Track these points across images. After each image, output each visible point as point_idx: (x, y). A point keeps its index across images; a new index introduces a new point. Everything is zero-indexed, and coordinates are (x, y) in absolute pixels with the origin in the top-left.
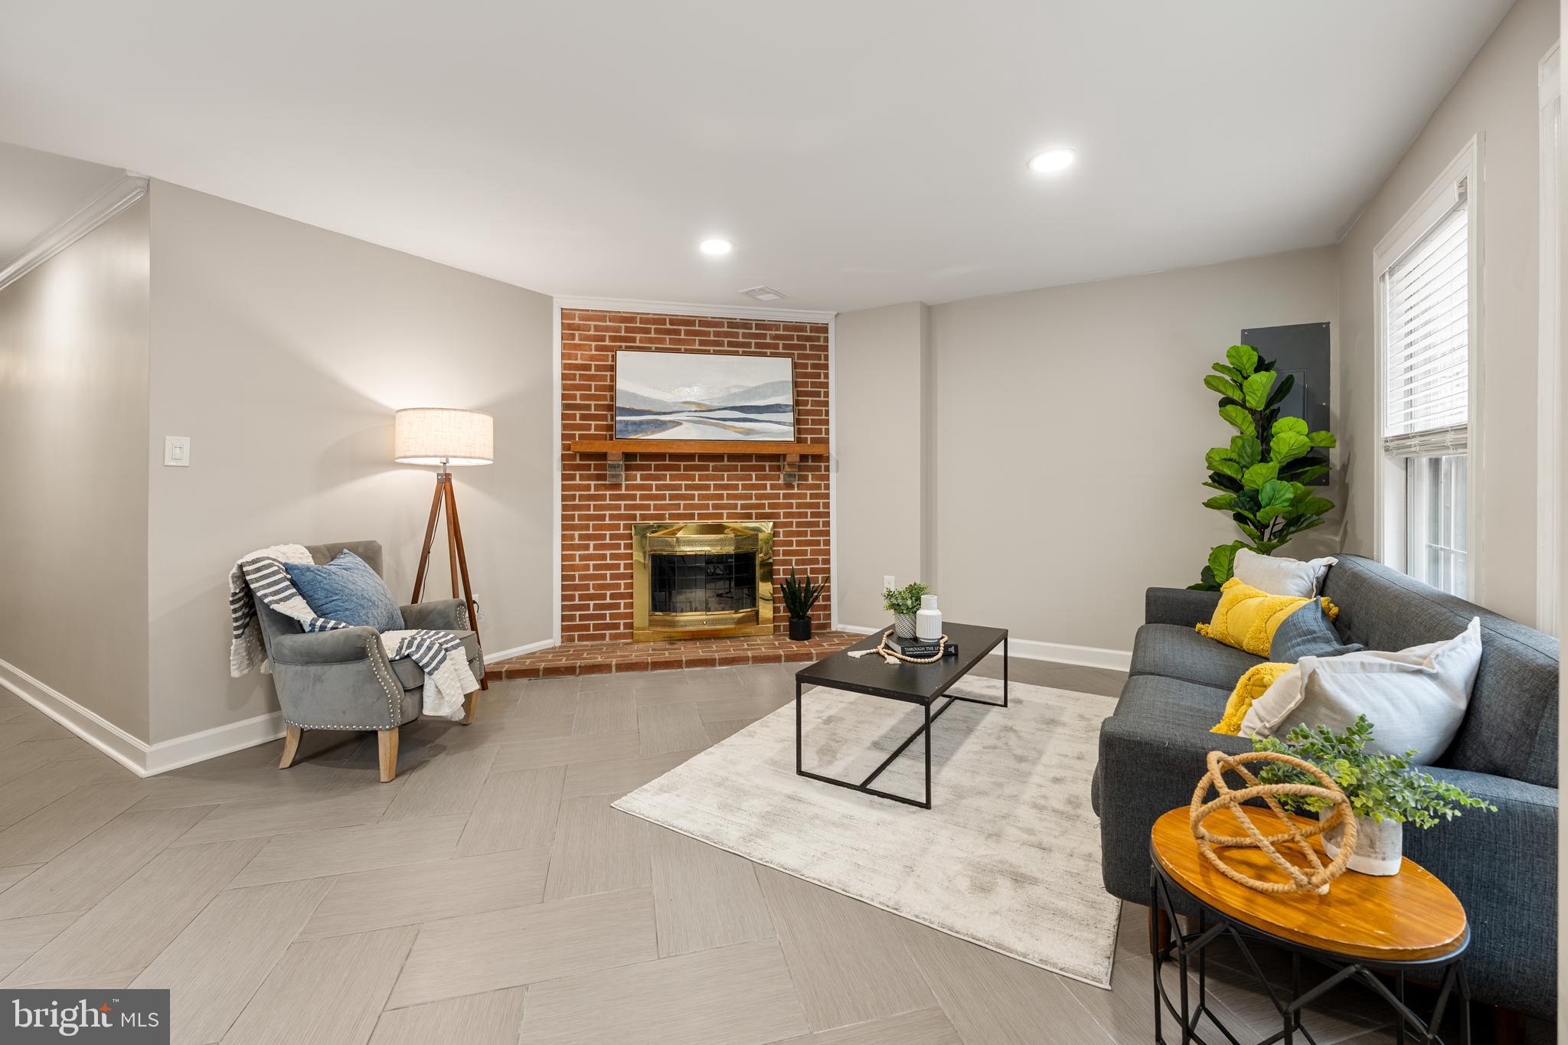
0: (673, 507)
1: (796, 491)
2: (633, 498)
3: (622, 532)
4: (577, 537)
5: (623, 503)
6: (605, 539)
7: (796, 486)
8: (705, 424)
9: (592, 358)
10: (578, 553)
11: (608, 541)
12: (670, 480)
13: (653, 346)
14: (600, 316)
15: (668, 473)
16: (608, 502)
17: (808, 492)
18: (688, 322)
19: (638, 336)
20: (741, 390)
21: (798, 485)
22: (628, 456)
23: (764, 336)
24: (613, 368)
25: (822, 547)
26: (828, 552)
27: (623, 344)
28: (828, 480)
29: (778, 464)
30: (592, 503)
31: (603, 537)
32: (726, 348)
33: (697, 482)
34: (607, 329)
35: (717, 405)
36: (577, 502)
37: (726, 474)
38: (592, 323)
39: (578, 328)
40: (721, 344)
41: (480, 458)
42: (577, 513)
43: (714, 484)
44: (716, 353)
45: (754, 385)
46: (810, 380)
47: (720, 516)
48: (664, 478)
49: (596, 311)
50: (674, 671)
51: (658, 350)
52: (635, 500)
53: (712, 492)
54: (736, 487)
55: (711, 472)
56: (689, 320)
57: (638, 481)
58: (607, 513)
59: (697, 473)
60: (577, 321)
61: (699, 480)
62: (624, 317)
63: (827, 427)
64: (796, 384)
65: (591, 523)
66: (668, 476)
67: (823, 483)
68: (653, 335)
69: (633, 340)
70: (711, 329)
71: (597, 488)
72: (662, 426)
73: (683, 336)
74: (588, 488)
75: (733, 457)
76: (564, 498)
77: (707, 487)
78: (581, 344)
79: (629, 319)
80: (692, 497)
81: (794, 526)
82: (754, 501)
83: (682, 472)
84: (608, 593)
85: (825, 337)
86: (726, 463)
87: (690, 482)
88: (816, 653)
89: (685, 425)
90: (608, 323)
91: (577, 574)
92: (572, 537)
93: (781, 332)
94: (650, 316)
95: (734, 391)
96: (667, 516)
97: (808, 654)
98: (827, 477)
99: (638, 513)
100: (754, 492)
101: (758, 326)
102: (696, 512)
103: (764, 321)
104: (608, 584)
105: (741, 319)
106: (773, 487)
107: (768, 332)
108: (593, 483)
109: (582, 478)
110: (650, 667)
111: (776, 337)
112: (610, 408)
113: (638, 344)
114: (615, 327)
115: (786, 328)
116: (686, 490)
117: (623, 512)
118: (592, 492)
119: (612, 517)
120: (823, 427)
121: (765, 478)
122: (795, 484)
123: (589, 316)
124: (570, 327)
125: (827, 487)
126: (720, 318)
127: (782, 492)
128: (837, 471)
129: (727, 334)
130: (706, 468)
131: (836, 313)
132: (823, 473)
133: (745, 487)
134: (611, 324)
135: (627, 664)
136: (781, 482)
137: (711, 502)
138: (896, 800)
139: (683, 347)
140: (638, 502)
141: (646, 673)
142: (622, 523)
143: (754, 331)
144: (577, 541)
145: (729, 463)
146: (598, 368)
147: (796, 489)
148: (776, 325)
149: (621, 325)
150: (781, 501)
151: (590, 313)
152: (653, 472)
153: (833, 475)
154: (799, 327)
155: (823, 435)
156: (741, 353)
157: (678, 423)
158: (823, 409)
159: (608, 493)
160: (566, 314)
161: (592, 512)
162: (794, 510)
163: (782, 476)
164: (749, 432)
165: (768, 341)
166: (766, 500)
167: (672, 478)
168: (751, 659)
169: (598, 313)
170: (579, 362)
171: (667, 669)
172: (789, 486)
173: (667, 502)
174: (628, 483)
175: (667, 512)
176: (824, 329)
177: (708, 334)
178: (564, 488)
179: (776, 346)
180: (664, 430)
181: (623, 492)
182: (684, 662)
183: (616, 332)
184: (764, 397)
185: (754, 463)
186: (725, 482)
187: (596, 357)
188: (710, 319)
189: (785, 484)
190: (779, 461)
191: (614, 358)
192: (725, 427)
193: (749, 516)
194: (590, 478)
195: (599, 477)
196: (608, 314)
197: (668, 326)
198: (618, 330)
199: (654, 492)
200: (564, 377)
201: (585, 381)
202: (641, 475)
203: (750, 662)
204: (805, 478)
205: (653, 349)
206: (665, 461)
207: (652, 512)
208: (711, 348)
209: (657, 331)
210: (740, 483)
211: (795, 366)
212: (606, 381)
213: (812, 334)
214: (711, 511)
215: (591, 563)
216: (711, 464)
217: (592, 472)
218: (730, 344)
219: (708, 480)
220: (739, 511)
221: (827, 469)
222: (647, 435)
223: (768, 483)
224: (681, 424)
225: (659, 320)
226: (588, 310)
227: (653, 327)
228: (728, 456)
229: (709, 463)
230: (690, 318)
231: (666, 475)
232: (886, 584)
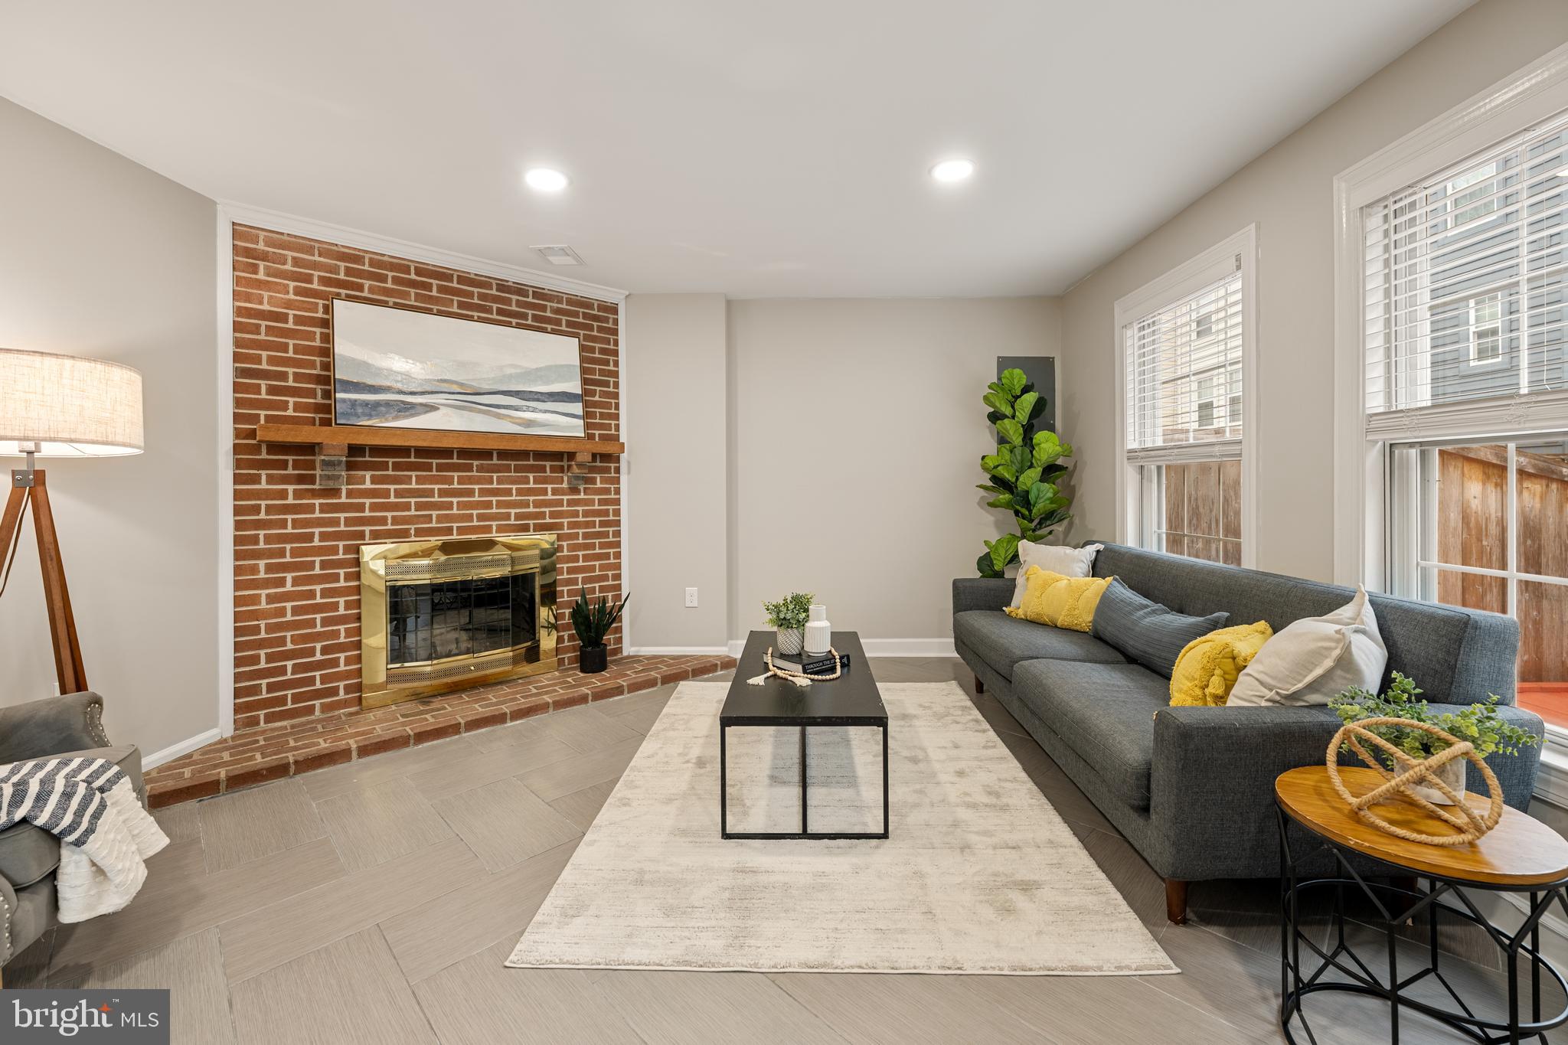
0: (421, 519)
1: (582, 496)
2: (360, 508)
3: (341, 556)
4: (262, 568)
5: (342, 516)
6: (313, 569)
7: (582, 491)
8: (471, 411)
9: (289, 304)
10: (264, 592)
11: (317, 571)
12: (417, 483)
13: (391, 300)
14: (305, 245)
15: (413, 474)
16: (317, 515)
17: (597, 497)
18: (443, 275)
19: (367, 283)
20: (518, 371)
21: (585, 489)
22: (355, 450)
23: (544, 308)
24: (327, 323)
25: (612, 561)
26: (618, 567)
27: (343, 292)
28: (619, 483)
29: (561, 463)
30: (289, 517)
31: (311, 565)
32: (495, 316)
33: (456, 486)
34: (315, 266)
35: (487, 387)
36: (262, 516)
37: (495, 476)
38: (290, 254)
39: (264, 256)
40: (489, 310)
41: (124, 445)
42: (262, 533)
43: (479, 489)
44: (481, 320)
45: (534, 366)
46: (597, 367)
47: (488, 529)
48: (408, 480)
49: (295, 237)
50: (448, 739)
51: (397, 306)
52: (364, 511)
53: (476, 498)
54: (509, 492)
55: (475, 473)
56: (444, 273)
57: (368, 485)
58: (317, 531)
59: (456, 474)
60: (261, 246)
61: (459, 483)
62: (344, 253)
63: (617, 422)
64: (584, 371)
65: (288, 547)
66: (414, 479)
67: (612, 486)
68: (389, 285)
69: (360, 288)
70: (476, 290)
71: (298, 494)
72: (408, 409)
73: (434, 293)
74: (283, 494)
75: (504, 454)
76: (238, 511)
77: (471, 493)
78: (268, 281)
79: (352, 257)
80: (450, 506)
81: (580, 538)
82: (531, 509)
83: (434, 473)
84: (318, 646)
85: (614, 319)
86: (495, 461)
87: (447, 486)
88: (628, 685)
89: (443, 410)
90: (317, 258)
91: (262, 624)
92: (254, 570)
93: (564, 306)
94: (385, 259)
95: (509, 371)
96: (412, 532)
97: (618, 688)
98: (617, 481)
99: (367, 529)
100: (531, 498)
101: (536, 295)
102: (455, 525)
103: (544, 289)
104: (319, 634)
105: (514, 283)
106: (555, 492)
107: (549, 304)
108: (291, 488)
109: (271, 479)
110: (412, 741)
111: (558, 311)
112: (325, 380)
113: (366, 294)
114: (330, 265)
115: (570, 302)
116: (440, 496)
117: (342, 528)
118: (290, 500)
119: (324, 536)
120: (613, 422)
121: (545, 481)
122: (581, 488)
123: (282, 241)
124: (248, 253)
125: (618, 491)
126: (486, 277)
127: (565, 498)
128: (629, 473)
129: (496, 299)
130: (469, 468)
131: (627, 293)
132: (613, 475)
133: (520, 492)
134: (322, 259)
135: (376, 743)
136: (565, 485)
137: (475, 512)
138: (850, 838)
139: (435, 308)
140: (367, 513)
141: (407, 750)
142: (341, 544)
143: (530, 299)
144: (262, 575)
145: (500, 462)
146: (298, 320)
147: (582, 494)
148: (558, 296)
149: (338, 263)
150: (565, 508)
151: (285, 238)
152: (390, 472)
153: (624, 478)
154: (585, 303)
155: (613, 432)
156: (514, 324)
157: (431, 408)
158: (613, 401)
159: (317, 502)
160: (239, 232)
161: (289, 530)
162: (581, 519)
163: (565, 478)
164: (530, 423)
165: (548, 314)
166: (546, 507)
167: (419, 480)
168: (551, 706)
169: (301, 241)
170: (266, 307)
171: (438, 738)
172: (574, 490)
173: (413, 512)
174: (350, 487)
175: (413, 527)
176: (614, 309)
177: (471, 295)
178: (238, 495)
179: (558, 322)
180: (412, 415)
181: (343, 500)
182: (463, 725)
183: (331, 272)
184: (547, 383)
185: (532, 462)
186: (495, 486)
187: (297, 304)
188: (472, 276)
189: (570, 488)
190: (562, 461)
191: (328, 309)
192: (498, 416)
193: (525, 528)
194: (286, 480)
195: (301, 479)
196: (317, 245)
197: (413, 276)
198: (335, 270)
199: (392, 499)
200: (237, 327)
201: (276, 336)
202: (372, 477)
203: (551, 709)
204: (593, 481)
205: (391, 304)
206: (410, 457)
207: (389, 527)
208: (476, 314)
209: (396, 280)
210: (514, 487)
211: (583, 348)
212: (314, 340)
213: (600, 314)
214: (475, 523)
215: (289, 605)
216: (475, 463)
217: (290, 471)
218: (500, 312)
219: (471, 484)
220: (512, 522)
221: (618, 470)
222: (387, 420)
223: (550, 487)
224: (438, 409)
225: (400, 266)
226: (282, 234)
227: (391, 274)
228: (498, 453)
229: (472, 462)
230: (445, 271)
231: (411, 477)
232: (688, 597)
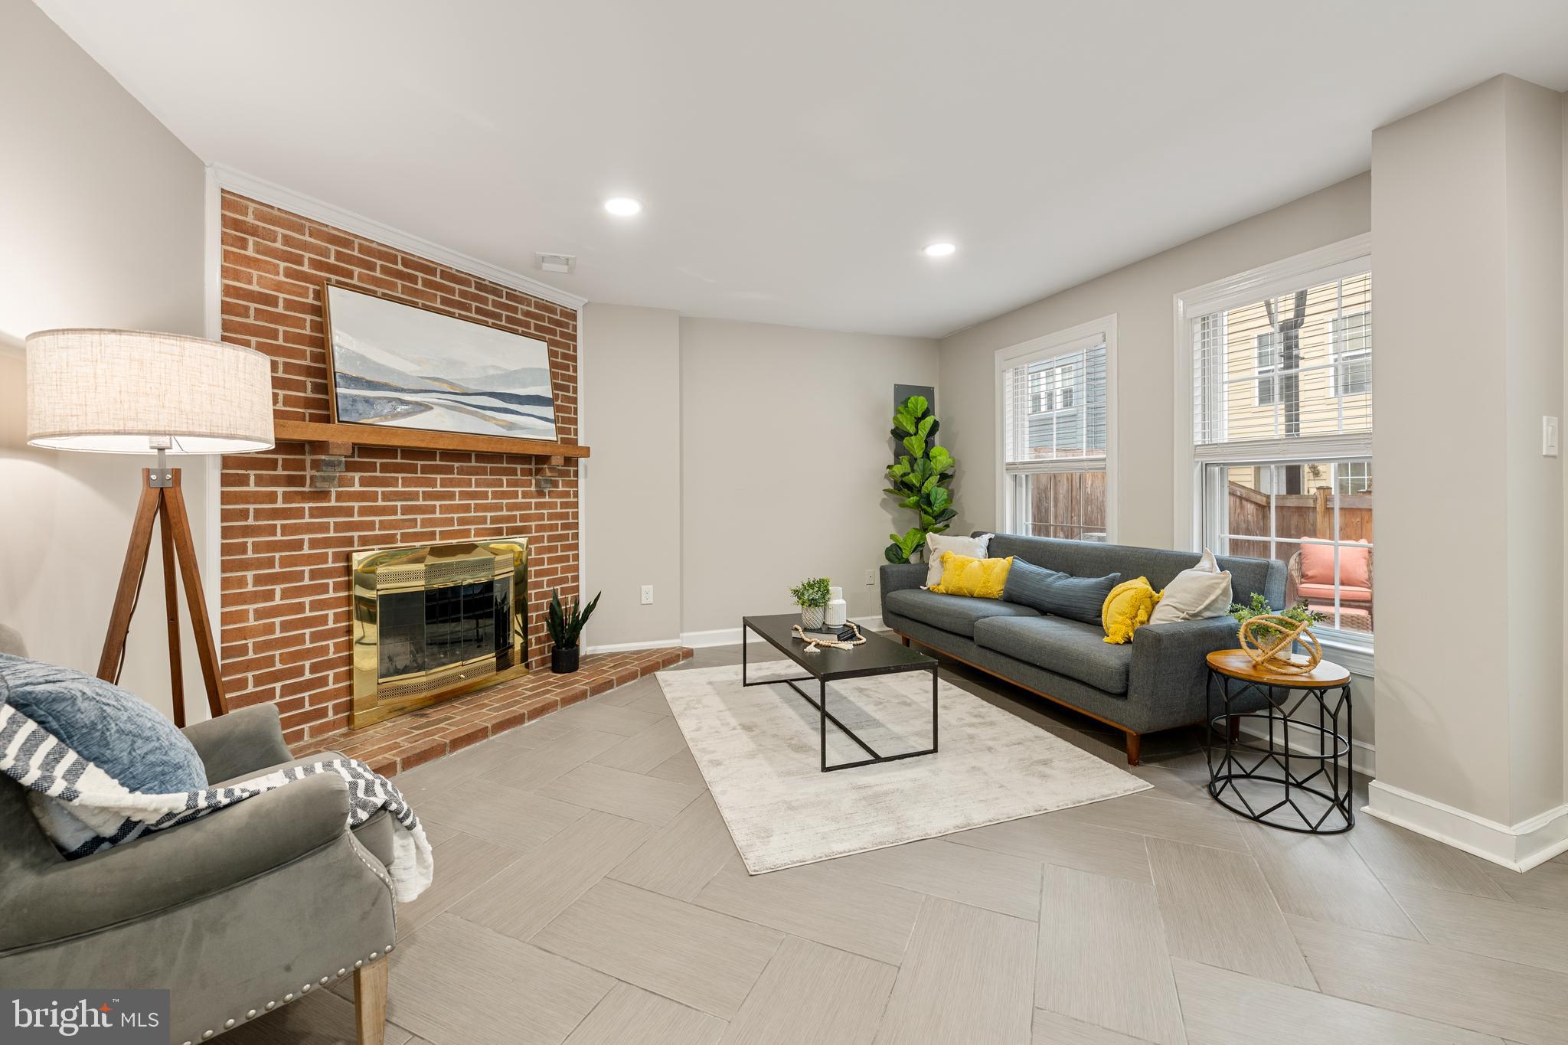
0: (407, 523)
1: (547, 499)
2: (349, 512)
3: (330, 565)
4: (250, 580)
5: (332, 520)
6: (302, 579)
7: (547, 493)
8: (461, 412)
9: (279, 287)
10: (251, 607)
11: (307, 582)
12: (403, 486)
13: (380, 291)
14: (296, 223)
15: (400, 475)
16: (307, 520)
17: (559, 500)
18: (427, 268)
19: (357, 270)
20: (500, 372)
21: (550, 492)
23: (515, 310)
24: (320, 311)
25: (571, 563)
26: (576, 568)
27: (334, 277)
28: (577, 486)
29: (530, 467)
30: (279, 523)
31: (300, 576)
32: (473, 315)
33: (439, 489)
34: (305, 246)
35: (473, 388)
36: (251, 521)
37: (473, 478)
38: (280, 231)
39: (254, 231)
40: (468, 308)
42: (250, 540)
43: (460, 492)
44: (461, 317)
45: (513, 368)
46: (560, 371)
47: (466, 533)
48: (393, 482)
49: (286, 212)
51: (384, 297)
52: (352, 516)
53: (457, 502)
54: (485, 495)
55: (456, 476)
56: (428, 266)
57: (357, 488)
58: (306, 537)
59: (439, 477)
60: (250, 219)
61: (441, 486)
62: (334, 236)
63: (575, 427)
64: (554, 376)
65: (277, 555)
66: (400, 481)
67: (572, 490)
68: (378, 274)
69: (350, 274)
70: (457, 287)
71: (287, 498)
73: (420, 286)
74: (272, 497)
75: (482, 456)
76: (225, 516)
77: (451, 496)
78: (258, 260)
79: (342, 240)
80: (432, 510)
81: (546, 541)
82: (505, 513)
83: (419, 475)
84: (307, 664)
85: (573, 325)
86: (473, 464)
87: (430, 489)
89: (437, 410)
90: (307, 238)
91: (250, 642)
92: (242, 582)
93: (532, 309)
94: (374, 245)
95: (492, 372)
96: (399, 537)
98: (575, 484)
99: (356, 534)
100: (505, 501)
101: (509, 296)
102: (438, 529)
103: (515, 291)
104: (308, 650)
105: (490, 282)
106: (525, 495)
107: (520, 306)
108: (280, 490)
109: (260, 480)
111: (527, 314)
112: (323, 373)
113: (355, 282)
114: (320, 247)
115: (538, 306)
116: (424, 500)
117: (332, 534)
118: (280, 504)
119: (313, 543)
120: (572, 427)
121: (516, 484)
122: (546, 491)
123: (271, 215)
124: (237, 225)
125: (576, 495)
126: (466, 274)
127: (533, 501)
128: (586, 476)
129: (475, 298)
130: (450, 470)
131: (587, 301)
132: (572, 478)
133: (495, 495)
134: (312, 240)
136: (533, 488)
137: (456, 516)
139: (421, 302)
140: (356, 518)
142: (330, 551)
143: (504, 300)
144: (250, 588)
145: (478, 464)
146: (289, 305)
147: (547, 497)
148: (527, 299)
149: (329, 246)
150: (533, 512)
151: (276, 212)
152: (378, 474)
153: (581, 481)
154: (549, 308)
155: (572, 436)
156: (490, 324)
157: (426, 407)
158: (572, 406)
159: (307, 506)
160: (230, 201)
161: (279, 537)
162: (546, 522)
163: (534, 481)
164: (511, 426)
165: (519, 316)
166: (517, 510)
167: (406, 482)
169: (291, 217)
170: (255, 287)
172: (540, 493)
173: (399, 517)
174: (340, 489)
175: (399, 532)
176: (573, 316)
177: (452, 291)
178: (225, 498)
179: (527, 325)
180: (409, 415)
181: (333, 503)
183: (321, 255)
184: (524, 386)
185: (505, 465)
186: (473, 489)
187: (287, 287)
188: (454, 272)
189: (537, 491)
190: (531, 464)
191: (320, 295)
192: (484, 418)
193: (498, 532)
194: (275, 481)
195: (291, 481)
196: (308, 224)
197: (400, 267)
198: (325, 253)
199: (380, 503)
200: (226, 308)
201: (266, 321)
202: (361, 478)
204: (555, 484)
205: (379, 294)
206: (396, 458)
207: (377, 532)
208: (457, 311)
209: (384, 270)
210: (490, 490)
211: (552, 354)
212: (304, 328)
213: (562, 319)
214: (456, 527)
215: (277, 620)
216: (456, 465)
217: (280, 472)
218: (478, 311)
219: (453, 486)
220: (488, 526)
221: (576, 474)
222: (386, 419)
223: (520, 490)
224: (432, 408)
225: (388, 255)
226: (272, 207)
227: (379, 263)
228: (476, 455)
229: (452, 463)
230: (430, 264)
231: (397, 479)
232: (644, 596)
